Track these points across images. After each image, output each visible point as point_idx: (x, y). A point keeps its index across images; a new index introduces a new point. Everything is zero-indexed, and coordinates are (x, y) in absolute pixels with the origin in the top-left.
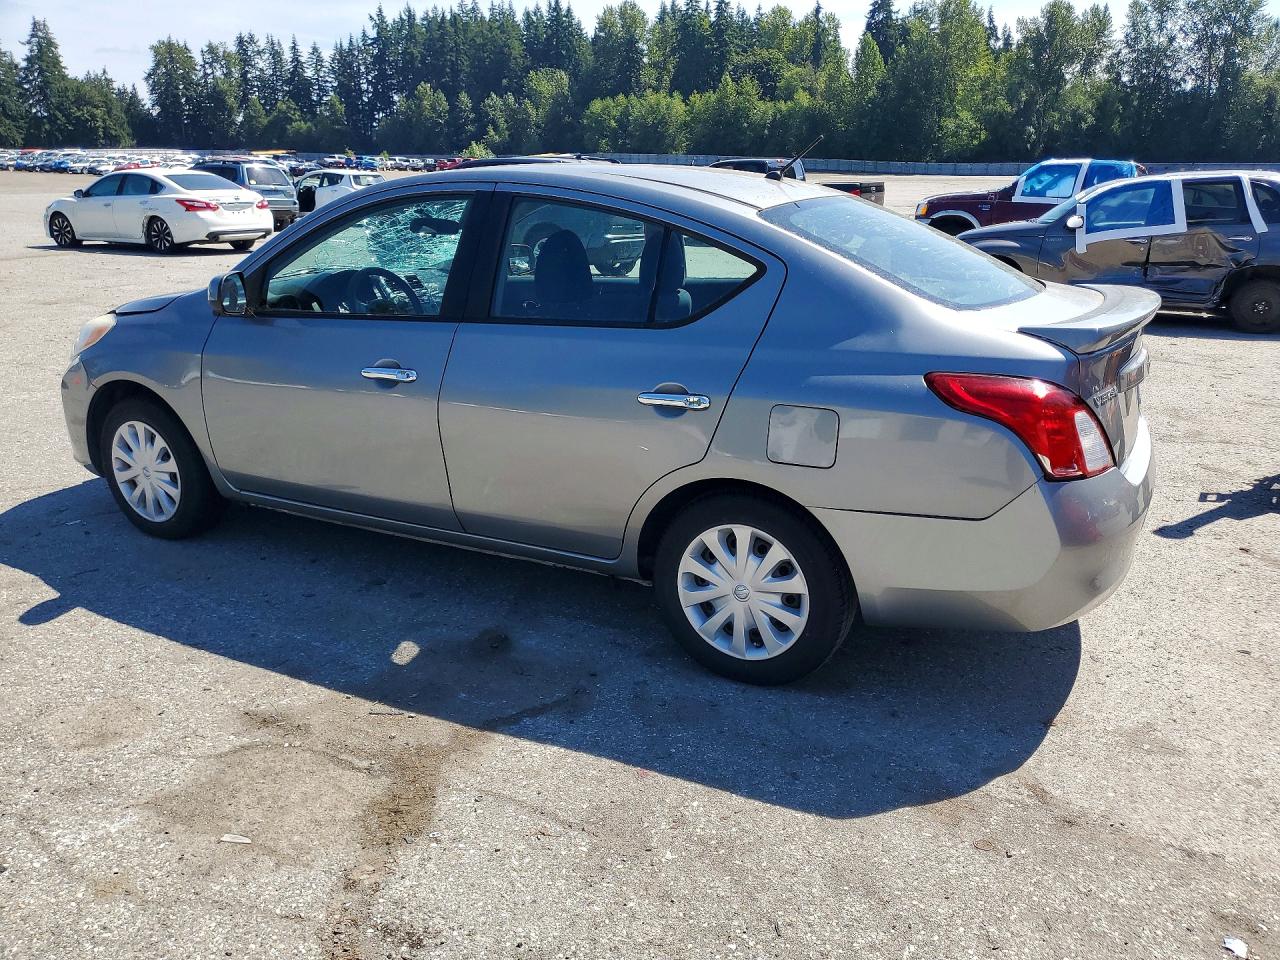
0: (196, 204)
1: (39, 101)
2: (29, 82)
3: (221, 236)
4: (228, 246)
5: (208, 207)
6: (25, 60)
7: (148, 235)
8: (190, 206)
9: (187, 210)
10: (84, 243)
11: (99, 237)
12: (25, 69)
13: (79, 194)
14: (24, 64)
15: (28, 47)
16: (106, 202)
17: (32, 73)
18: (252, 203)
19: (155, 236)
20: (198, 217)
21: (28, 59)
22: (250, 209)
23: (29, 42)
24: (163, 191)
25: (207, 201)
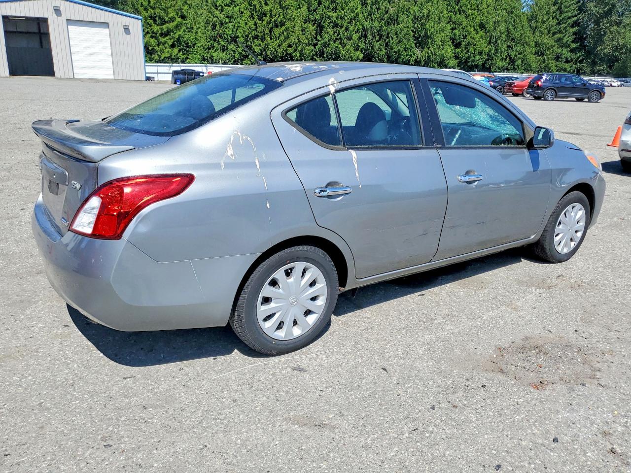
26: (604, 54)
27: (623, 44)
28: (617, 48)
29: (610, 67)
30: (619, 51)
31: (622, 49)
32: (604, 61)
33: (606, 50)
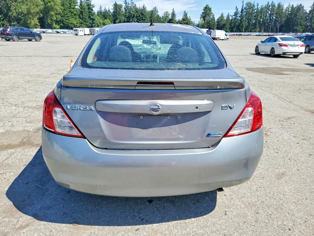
0: (282, 45)
1: (309, 22)
2: (309, 17)
3: (286, 53)
4: (292, 56)
5: (285, 45)
6: (309, 11)
7: (271, 52)
8: (281, 45)
9: (280, 46)
10: (261, 53)
11: (264, 52)
12: (308, 13)
13: (262, 42)
14: (308, 12)
15: (311, 8)
16: (265, 44)
17: (310, 14)
18: (299, 45)
19: (272, 52)
20: (281, 48)
21: (310, 11)
22: (298, 46)
23: (311, 7)
24: (277, 41)
25: (285, 44)
26: (14, 17)
27: (21, 12)
28: (19, 14)
29: (18, 23)
30: (20, 15)
31: (21, 14)
32: (14, 20)
33: (14, 14)
